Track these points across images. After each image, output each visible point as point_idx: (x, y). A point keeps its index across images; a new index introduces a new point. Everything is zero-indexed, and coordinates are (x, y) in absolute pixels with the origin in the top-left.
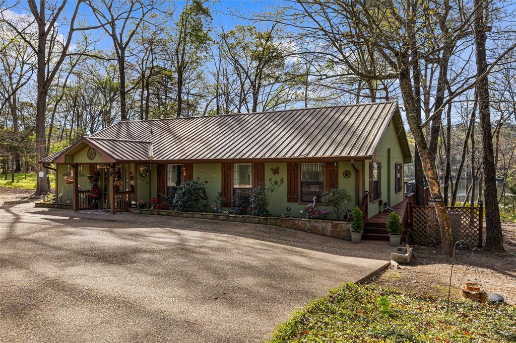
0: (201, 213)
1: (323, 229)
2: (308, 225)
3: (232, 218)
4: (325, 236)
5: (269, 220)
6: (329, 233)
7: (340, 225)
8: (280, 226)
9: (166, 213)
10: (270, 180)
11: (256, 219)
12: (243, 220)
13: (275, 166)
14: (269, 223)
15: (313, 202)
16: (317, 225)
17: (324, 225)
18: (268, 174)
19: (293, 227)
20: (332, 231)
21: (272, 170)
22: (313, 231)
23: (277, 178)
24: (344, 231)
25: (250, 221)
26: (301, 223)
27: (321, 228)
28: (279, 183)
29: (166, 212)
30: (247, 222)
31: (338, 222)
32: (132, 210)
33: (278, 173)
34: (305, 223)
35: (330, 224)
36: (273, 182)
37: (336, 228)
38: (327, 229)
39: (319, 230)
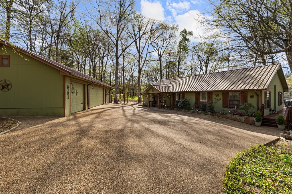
0: (188, 110)
1: (240, 119)
2: (233, 117)
3: (199, 113)
4: (241, 122)
8: (220, 117)
9: (176, 110)
11: (209, 113)
12: (204, 113)
13: (217, 93)
14: (215, 115)
15: (235, 108)
16: (237, 117)
17: (240, 117)
18: (214, 96)
19: (226, 117)
20: (245, 120)
22: (235, 120)
23: (218, 98)
24: (251, 121)
27: (239, 119)
28: (219, 100)
30: (206, 114)
31: (248, 117)
32: (165, 108)
34: (231, 116)
35: (244, 118)
36: (216, 99)
37: (247, 119)
38: (242, 120)
39: (238, 120)
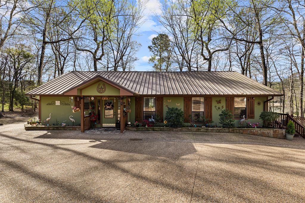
0: (188, 128)
1: (268, 133)
2: (259, 132)
3: (210, 131)
4: (270, 137)
5: (235, 130)
6: (272, 135)
7: (278, 131)
8: (242, 133)
9: (159, 130)
10: (215, 107)
11: (227, 130)
12: (218, 131)
13: (218, 99)
14: (235, 132)
15: (243, 118)
16: (265, 131)
17: (268, 131)
18: (214, 104)
19: (250, 133)
20: (273, 134)
21: (217, 101)
22: (262, 135)
23: (220, 105)
24: (280, 134)
25: (222, 132)
26: (255, 131)
28: (221, 108)
29: (159, 128)
30: (221, 132)
31: (277, 129)
32: (130, 128)
33: (220, 103)
34: (258, 131)
35: (272, 131)
36: (217, 108)
37: (276, 133)
38: (271, 134)
39: (266, 134)
